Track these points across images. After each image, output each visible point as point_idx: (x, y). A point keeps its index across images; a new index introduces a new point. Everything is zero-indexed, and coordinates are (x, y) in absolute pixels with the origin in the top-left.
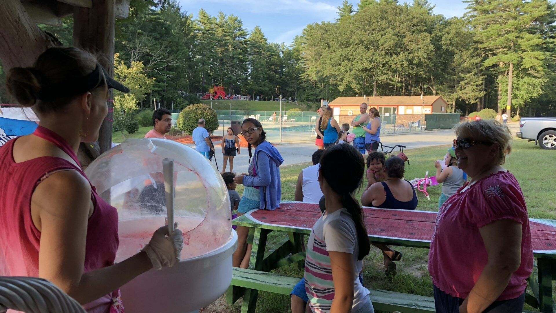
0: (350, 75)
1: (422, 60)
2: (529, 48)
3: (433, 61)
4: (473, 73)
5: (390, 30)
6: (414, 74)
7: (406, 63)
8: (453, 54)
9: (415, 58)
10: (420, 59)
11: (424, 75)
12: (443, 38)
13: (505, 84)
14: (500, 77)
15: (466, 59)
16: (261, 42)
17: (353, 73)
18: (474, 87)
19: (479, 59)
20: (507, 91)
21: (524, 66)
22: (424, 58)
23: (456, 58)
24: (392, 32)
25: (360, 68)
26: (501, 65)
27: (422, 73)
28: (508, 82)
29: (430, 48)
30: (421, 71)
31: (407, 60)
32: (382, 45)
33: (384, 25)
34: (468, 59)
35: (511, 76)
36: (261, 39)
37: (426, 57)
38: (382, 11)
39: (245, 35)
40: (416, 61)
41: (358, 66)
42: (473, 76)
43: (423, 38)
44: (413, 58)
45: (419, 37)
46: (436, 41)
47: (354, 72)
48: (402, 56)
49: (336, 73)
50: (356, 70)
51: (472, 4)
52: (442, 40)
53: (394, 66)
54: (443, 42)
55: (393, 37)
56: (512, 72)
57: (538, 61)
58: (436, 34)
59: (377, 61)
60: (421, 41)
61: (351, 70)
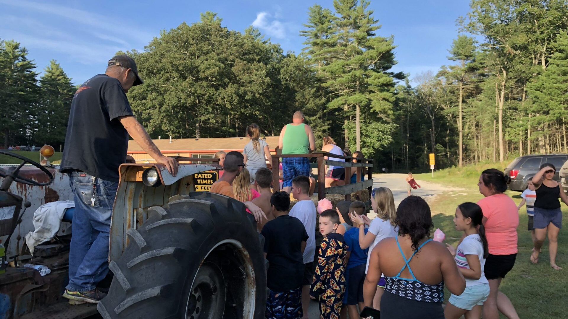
0: (159, 111)
1: (257, 96)
2: (377, 89)
3: (270, 99)
4: (318, 116)
5: (213, 54)
6: (247, 113)
7: (236, 99)
8: (293, 92)
9: (248, 92)
10: (254, 95)
11: (260, 116)
12: (282, 71)
13: (352, 130)
14: (346, 122)
15: (309, 100)
16: (59, 80)
17: (163, 108)
18: (320, 133)
19: (324, 100)
20: (356, 139)
21: (373, 109)
22: (259, 94)
23: (298, 96)
24: (217, 57)
25: (174, 102)
26: (346, 108)
27: (257, 113)
28: (356, 127)
29: (266, 81)
30: (256, 111)
31: (237, 94)
32: (204, 72)
33: (206, 48)
34: (311, 99)
35: (359, 121)
36: (58, 76)
37: (261, 92)
38: (203, 30)
39: (31, 68)
40: (248, 97)
41: (171, 100)
42: (319, 120)
43: (256, 69)
44: (245, 93)
45: (253, 67)
46: (273, 73)
47: (166, 108)
48: (231, 89)
49: (139, 108)
50: (169, 106)
51: (311, 38)
52: (281, 73)
53: (220, 102)
54: (281, 76)
55: (218, 63)
56: (359, 116)
57: (389, 104)
58: (273, 66)
59: (197, 93)
60: (255, 72)
61: (161, 105)
